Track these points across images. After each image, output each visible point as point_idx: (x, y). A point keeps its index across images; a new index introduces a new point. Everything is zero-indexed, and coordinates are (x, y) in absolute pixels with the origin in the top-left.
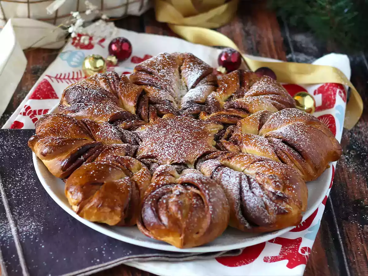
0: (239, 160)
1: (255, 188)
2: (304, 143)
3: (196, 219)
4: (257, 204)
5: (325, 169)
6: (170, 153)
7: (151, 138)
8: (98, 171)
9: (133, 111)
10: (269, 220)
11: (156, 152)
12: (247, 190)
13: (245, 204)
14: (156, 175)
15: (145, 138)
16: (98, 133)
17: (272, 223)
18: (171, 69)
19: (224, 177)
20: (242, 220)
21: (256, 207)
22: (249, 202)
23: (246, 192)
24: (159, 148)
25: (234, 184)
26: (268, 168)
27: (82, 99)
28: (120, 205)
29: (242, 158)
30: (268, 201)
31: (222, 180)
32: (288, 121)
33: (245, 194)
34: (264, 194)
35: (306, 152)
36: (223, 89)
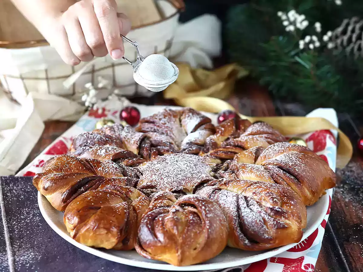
0: (236, 184)
1: (252, 205)
2: (299, 167)
3: (192, 234)
4: (255, 218)
5: (322, 195)
6: (169, 182)
7: (151, 171)
8: (96, 197)
9: (136, 152)
10: (268, 235)
11: (155, 182)
12: (244, 207)
13: (244, 220)
14: (154, 200)
15: (145, 172)
16: (100, 168)
17: (272, 238)
18: (171, 119)
19: (221, 196)
20: (241, 236)
21: (254, 221)
22: (246, 218)
23: (244, 208)
24: (158, 179)
25: (231, 202)
26: (265, 188)
27: (87, 143)
28: (115, 226)
29: (239, 183)
30: (267, 217)
31: (219, 200)
32: (283, 151)
33: (243, 211)
34: (262, 210)
35: (301, 176)
36: (220, 132)
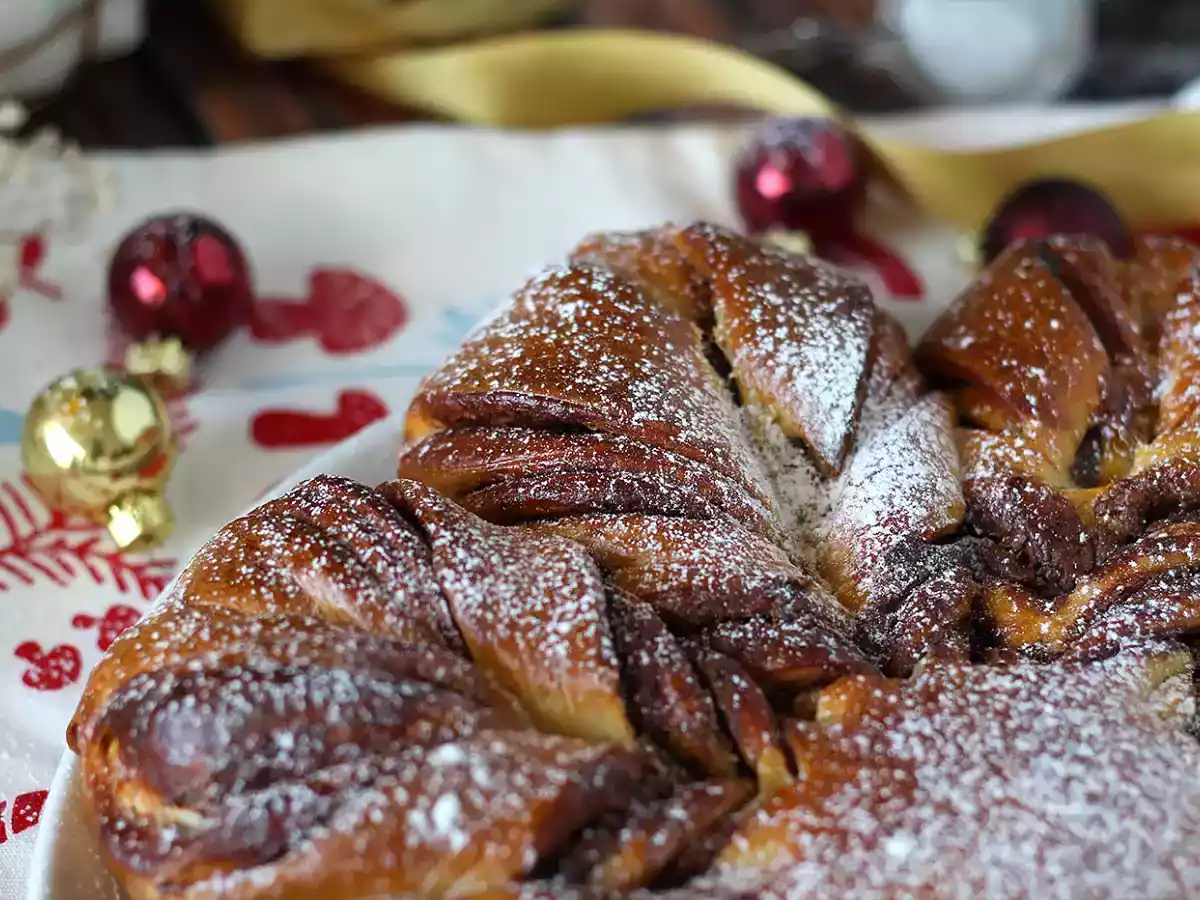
18: (673, 363)
36: (1032, 400)
